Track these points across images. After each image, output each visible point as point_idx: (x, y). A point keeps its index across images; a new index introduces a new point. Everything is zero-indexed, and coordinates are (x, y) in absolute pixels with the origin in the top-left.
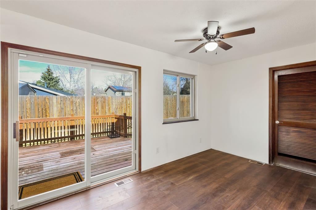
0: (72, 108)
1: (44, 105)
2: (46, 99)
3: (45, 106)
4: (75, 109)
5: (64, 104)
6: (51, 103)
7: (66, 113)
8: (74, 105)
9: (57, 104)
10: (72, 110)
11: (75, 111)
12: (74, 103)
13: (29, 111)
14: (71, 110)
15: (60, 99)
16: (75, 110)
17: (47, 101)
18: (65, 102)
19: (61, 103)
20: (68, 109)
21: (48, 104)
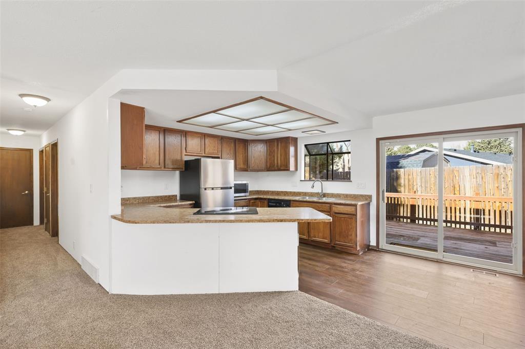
0: (497, 185)
1: (451, 179)
2: (455, 172)
3: (453, 181)
4: (503, 185)
5: (482, 178)
6: (461, 177)
7: (487, 192)
8: (502, 179)
9: (471, 179)
10: (498, 187)
11: (502, 189)
12: (502, 176)
13: (433, 187)
14: (496, 188)
15: (476, 170)
16: (504, 188)
17: (456, 173)
18: (484, 175)
19: (478, 176)
20: (490, 187)
21: (457, 178)
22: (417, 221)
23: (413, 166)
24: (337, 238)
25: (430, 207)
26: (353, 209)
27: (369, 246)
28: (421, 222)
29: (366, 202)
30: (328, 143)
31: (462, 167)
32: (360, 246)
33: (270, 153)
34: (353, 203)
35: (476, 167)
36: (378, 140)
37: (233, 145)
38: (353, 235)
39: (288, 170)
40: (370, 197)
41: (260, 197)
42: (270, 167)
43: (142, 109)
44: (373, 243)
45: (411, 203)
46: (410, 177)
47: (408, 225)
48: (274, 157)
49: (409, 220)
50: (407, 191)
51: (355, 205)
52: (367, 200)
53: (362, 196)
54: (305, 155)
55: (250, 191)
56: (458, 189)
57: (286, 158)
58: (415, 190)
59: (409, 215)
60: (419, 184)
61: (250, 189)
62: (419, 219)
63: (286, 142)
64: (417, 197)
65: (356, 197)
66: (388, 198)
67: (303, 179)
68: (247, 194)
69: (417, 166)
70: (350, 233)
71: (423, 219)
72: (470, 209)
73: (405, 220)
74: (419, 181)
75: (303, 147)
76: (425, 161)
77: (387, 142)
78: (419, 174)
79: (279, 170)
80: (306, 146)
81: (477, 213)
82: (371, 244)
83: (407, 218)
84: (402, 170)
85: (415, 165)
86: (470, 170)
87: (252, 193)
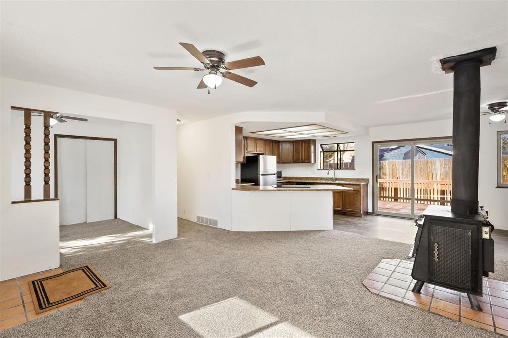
3: (427, 170)
6: (434, 167)
9: (441, 168)
17: (430, 164)
21: (431, 167)
22: (399, 200)
23: (396, 158)
24: (347, 206)
25: (406, 189)
26: (358, 187)
27: (368, 212)
28: (402, 200)
29: (366, 183)
30: (338, 144)
31: (433, 159)
32: (363, 211)
33: (296, 151)
34: (358, 183)
35: (445, 159)
36: (373, 143)
37: (272, 145)
38: (358, 204)
39: (310, 162)
40: (368, 180)
41: (290, 181)
42: (296, 160)
43: (242, 128)
44: (370, 210)
45: (395, 187)
46: (394, 167)
47: (392, 203)
48: (299, 153)
49: (393, 200)
50: (391, 178)
51: (359, 185)
52: (365, 182)
53: (362, 179)
54: (321, 152)
55: (284, 177)
56: (431, 176)
57: (309, 154)
58: (398, 176)
59: (393, 196)
60: (401, 173)
61: (283, 176)
62: (400, 198)
63: (308, 143)
64: (399, 182)
65: (358, 180)
66: (379, 183)
67: (320, 169)
68: (281, 179)
69: (399, 158)
70: (356, 203)
71: (403, 198)
72: (438, 190)
73: (390, 199)
74: (401, 170)
75: (320, 146)
76: (405, 154)
77: (379, 145)
78: (401, 165)
79: (303, 162)
80: (321, 145)
81: (442, 194)
82: (369, 211)
83: (392, 198)
84: (387, 161)
85: (398, 157)
86: (440, 161)
87: (285, 178)
